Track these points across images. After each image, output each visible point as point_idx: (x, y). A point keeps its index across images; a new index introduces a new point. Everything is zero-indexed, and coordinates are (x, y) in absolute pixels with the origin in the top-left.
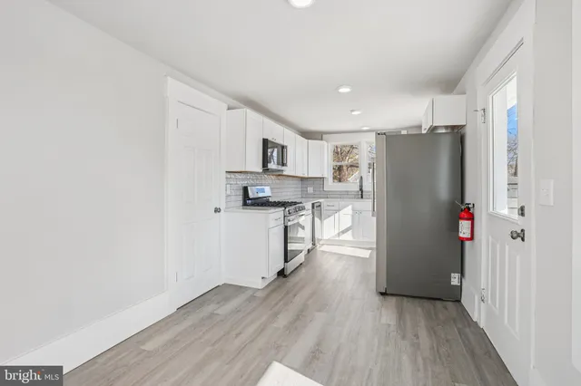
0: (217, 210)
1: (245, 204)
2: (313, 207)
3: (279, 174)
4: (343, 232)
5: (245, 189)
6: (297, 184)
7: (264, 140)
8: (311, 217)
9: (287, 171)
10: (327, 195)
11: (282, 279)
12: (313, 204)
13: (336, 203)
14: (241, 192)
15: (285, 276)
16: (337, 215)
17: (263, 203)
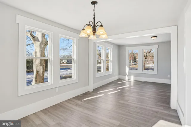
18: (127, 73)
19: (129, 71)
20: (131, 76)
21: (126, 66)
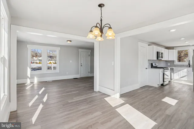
0: (146, 68)
1: (152, 67)
2: (171, 69)
3: (161, 60)
4: (182, 77)
5: (152, 64)
6: (165, 62)
7: (157, 52)
8: (170, 72)
9: (163, 59)
10: (176, 66)
11: (162, 86)
12: (171, 68)
13: (179, 68)
14: (151, 65)
15: (163, 86)
16: (179, 72)
17: (156, 67)
18: (29, 76)
19: (31, 73)
20: (34, 78)
21: (28, 67)
